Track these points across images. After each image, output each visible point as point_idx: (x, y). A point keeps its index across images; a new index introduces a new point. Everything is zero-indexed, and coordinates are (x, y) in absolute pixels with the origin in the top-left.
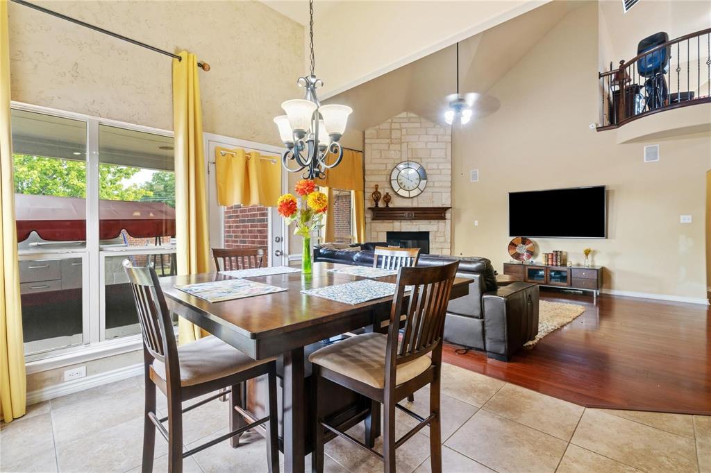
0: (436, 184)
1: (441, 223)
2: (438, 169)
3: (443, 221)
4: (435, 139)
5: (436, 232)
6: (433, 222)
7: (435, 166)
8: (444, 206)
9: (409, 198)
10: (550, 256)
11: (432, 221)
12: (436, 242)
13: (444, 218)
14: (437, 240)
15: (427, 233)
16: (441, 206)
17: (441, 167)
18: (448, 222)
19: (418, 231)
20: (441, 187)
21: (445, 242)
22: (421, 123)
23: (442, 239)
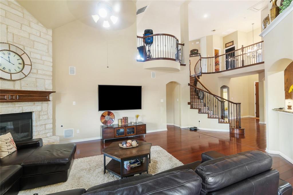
0: (40, 72)
1: (45, 104)
2: (41, 60)
3: (47, 102)
4: (38, 34)
5: (40, 112)
6: (37, 103)
7: (38, 57)
8: (47, 90)
9: (11, 80)
10: (123, 120)
11: (35, 102)
12: (40, 120)
13: (48, 100)
14: (41, 118)
15: (30, 114)
16: (44, 90)
17: (44, 58)
18: (50, 103)
19: (21, 112)
20: (44, 75)
21: (48, 119)
22: (23, 13)
23: (45, 117)
